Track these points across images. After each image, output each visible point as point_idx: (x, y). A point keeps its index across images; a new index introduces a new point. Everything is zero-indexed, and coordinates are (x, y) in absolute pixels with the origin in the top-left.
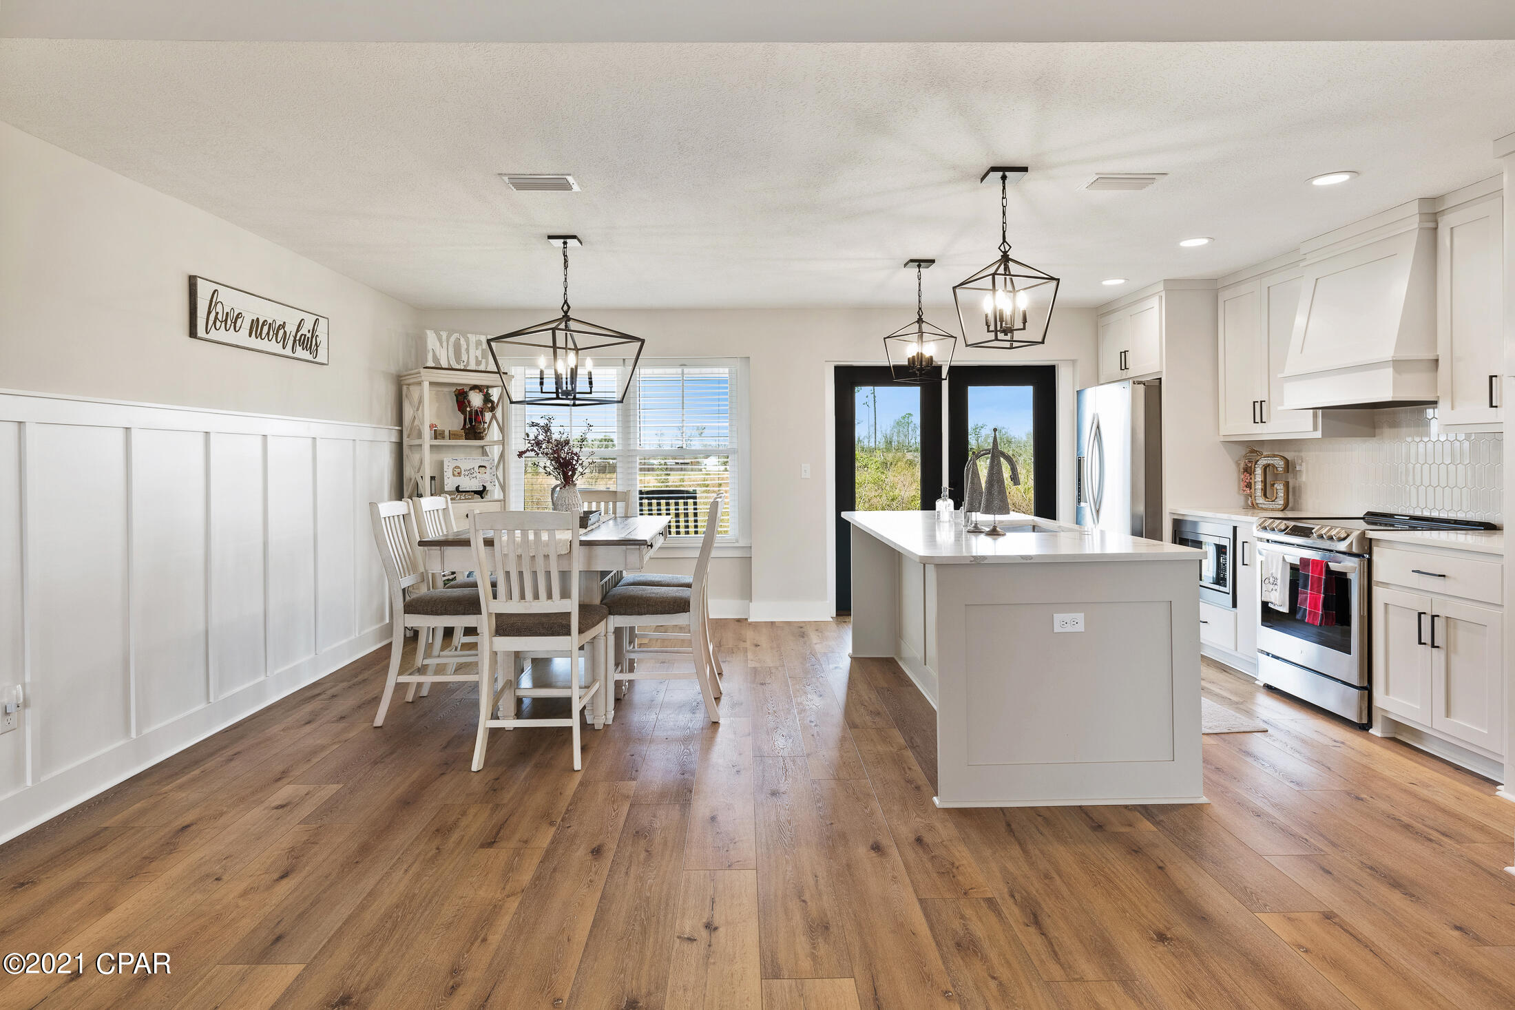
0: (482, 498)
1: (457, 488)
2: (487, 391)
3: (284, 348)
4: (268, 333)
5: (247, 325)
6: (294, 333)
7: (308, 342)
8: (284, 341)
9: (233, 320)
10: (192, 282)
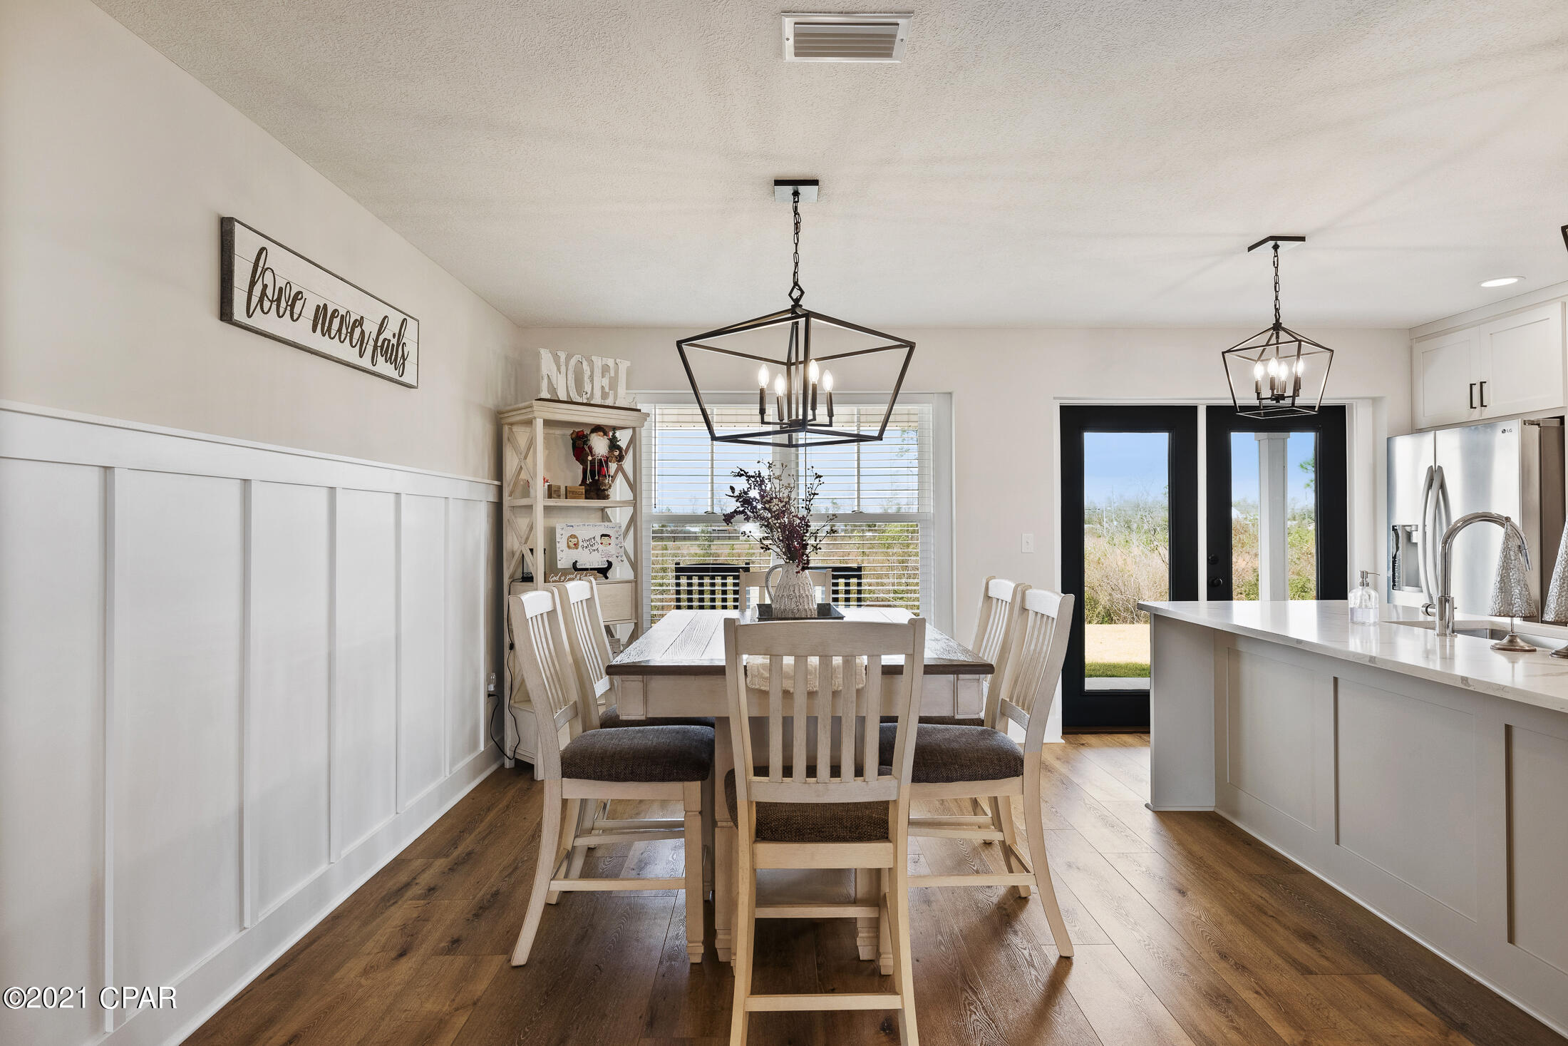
0: (607, 578)
1: (575, 564)
2: (614, 434)
3: (361, 356)
4: (340, 330)
5: (309, 313)
6: (374, 336)
7: (392, 351)
8: (361, 345)
9: (288, 301)
10: (226, 228)
